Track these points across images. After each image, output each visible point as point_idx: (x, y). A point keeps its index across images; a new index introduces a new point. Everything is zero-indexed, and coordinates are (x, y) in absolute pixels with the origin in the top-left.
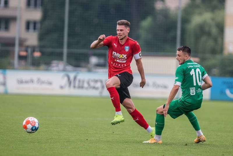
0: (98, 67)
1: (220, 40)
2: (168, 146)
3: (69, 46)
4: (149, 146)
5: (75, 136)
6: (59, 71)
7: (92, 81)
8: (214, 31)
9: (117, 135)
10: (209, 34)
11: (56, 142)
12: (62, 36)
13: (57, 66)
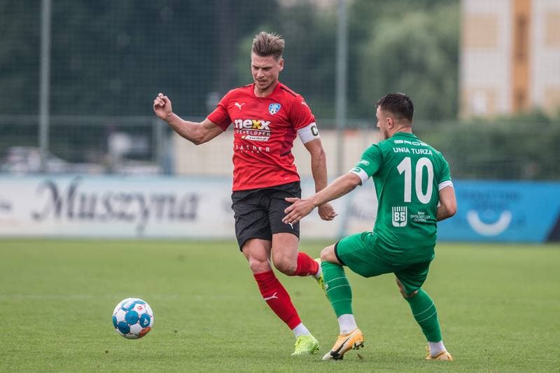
0: (132, 162)
1: (449, 83)
2: (319, 363)
3: (54, 108)
4: (269, 364)
5: (76, 343)
6: (31, 173)
7: (116, 198)
8: (435, 59)
9: (187, 337)
10: (420, 68)
11: (26, 360)
12: (36, 83)
13: (25, 161)
